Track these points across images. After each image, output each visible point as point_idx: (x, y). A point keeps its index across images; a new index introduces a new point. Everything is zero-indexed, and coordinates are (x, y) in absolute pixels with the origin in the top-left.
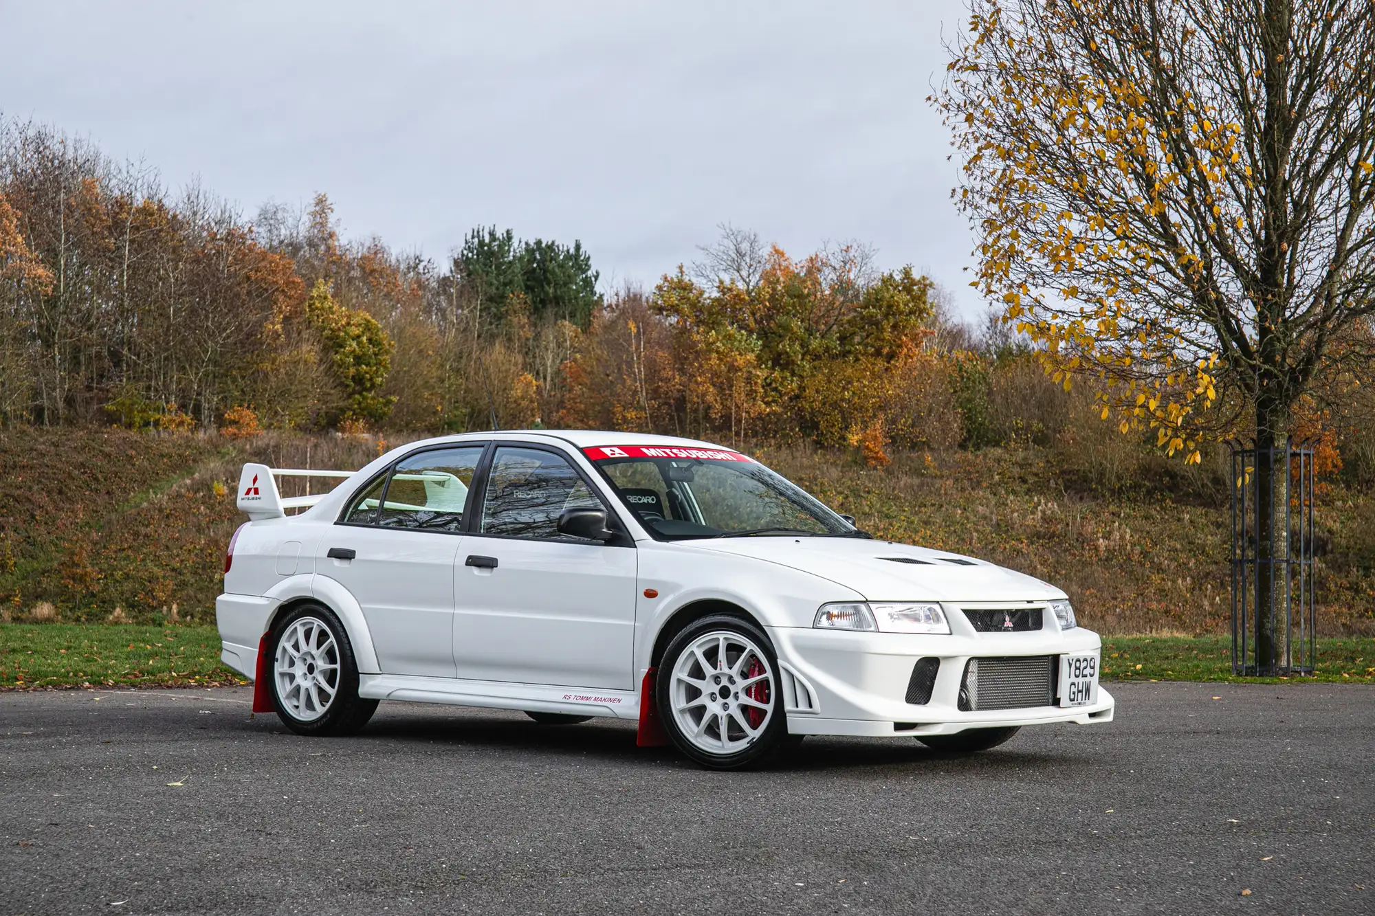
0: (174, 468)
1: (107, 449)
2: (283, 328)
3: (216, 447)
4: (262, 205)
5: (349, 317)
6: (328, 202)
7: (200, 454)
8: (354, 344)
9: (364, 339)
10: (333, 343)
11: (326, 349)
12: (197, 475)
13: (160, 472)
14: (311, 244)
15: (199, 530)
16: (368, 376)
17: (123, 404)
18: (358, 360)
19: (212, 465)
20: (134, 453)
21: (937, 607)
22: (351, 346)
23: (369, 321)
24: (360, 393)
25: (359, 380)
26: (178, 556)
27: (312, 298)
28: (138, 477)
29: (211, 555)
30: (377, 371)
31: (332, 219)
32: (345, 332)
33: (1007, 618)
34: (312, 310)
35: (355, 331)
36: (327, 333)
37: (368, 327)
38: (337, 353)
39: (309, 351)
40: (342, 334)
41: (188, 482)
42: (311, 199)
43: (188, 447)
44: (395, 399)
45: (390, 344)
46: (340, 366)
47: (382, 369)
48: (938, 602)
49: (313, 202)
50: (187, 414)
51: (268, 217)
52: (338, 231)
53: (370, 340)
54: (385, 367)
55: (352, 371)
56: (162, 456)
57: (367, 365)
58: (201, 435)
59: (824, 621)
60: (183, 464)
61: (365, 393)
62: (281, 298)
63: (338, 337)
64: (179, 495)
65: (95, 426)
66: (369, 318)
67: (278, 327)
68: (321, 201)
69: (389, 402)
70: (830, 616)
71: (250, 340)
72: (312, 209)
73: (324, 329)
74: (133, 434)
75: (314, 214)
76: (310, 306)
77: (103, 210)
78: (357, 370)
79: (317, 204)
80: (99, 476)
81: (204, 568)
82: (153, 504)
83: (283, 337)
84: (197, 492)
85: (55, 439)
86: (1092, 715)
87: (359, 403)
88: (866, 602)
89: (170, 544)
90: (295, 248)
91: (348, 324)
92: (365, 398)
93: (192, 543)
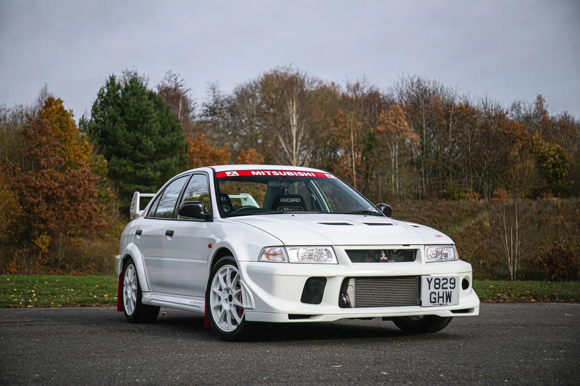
0: (469, 216)
1: (440, 209)
2: (519, 154)
3: (487, 206)
4: (513, 102)
5: (550, 147)
6: (543, 98)
7: (480, 210)
8: (552, 159)
9: (557, 156)
10: (542, 159)
11: (539, 162)
12: (477, 219)
13: (462, 218)
14: (536, 116)
15: (476, 242)
16: (559, 173)
17: (450, 190)
18: (554, 166)
19: (485, 214)
20: (451, 210)
21: (330, 249)
22: (550, 160)
23: (559, 148)
24: (556, 181)
25: (555, 174)
26: (466, 253)
27: (533, 140)
28: (453, 220)
29: (480, 253)
30: (564, 170)
31: (545, 104)
32: (548, 154)
33: (383, 254)
34: (533, 145)
35: (552, 153)
36: (540, 154)
37: (558, 151)
38: (544, 163)
39: (531, 163)
40: (546, 155)
41: (473, 222)
42: (535, 98)
43: (475, 207)
44: (572, 182)
45: (569, 158)
46: (545, 169)
47: (565, 169)
48: (331, 246)
49: (536, 99)
50: (477, 193)
51: (516, 107)
52: (549, 110)
53: (559, 157)
54: (567, 168)
55: (551, 171)
56: (464, 211)
57: (558, 168)
58: (482, 201)
59: (264, 258)
60: (472, 214)
61: (558, 180)
62: (519, 141)
63: (545, 156)
64: (469, 227)
65: (436, 199)
66: (559, 147)
67: (516, 153)
68: (539, 98)
69: (570, 184)
70: (268, 255)
71: (504, 160)
72: (536, 101)
73: (538, 153)
74: (452, 203)
75: (537, 104)
76: (532, 143)
77: (441, 109)
78: (554, 170)
79: (538, 99)
80: (436, 221)
81: (476, 258)
82: (457, 232)
83: (519, 158)
84: (476, 225)
85: (419, 206)
86: (453, 311)
87: (555, 185)
88: (284, 246)
89: (463, 248)
90: (528, 118)
91: (550, 150)
92: (558, 183)
93: (472, 247)
